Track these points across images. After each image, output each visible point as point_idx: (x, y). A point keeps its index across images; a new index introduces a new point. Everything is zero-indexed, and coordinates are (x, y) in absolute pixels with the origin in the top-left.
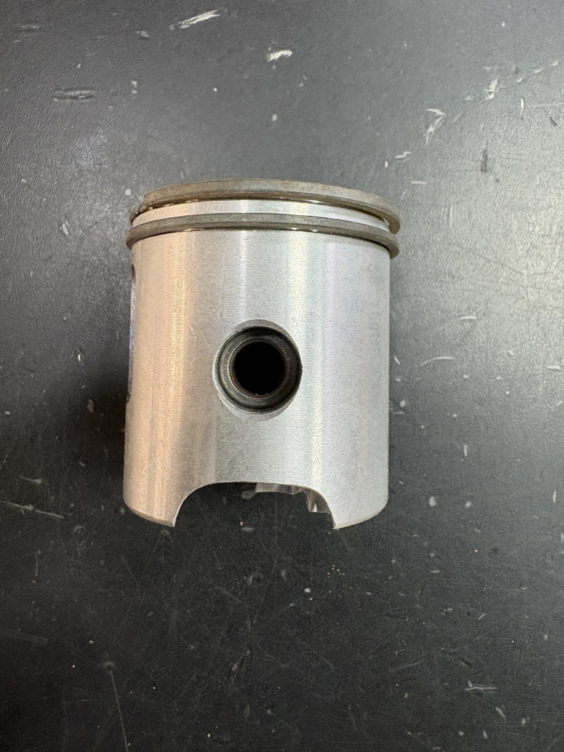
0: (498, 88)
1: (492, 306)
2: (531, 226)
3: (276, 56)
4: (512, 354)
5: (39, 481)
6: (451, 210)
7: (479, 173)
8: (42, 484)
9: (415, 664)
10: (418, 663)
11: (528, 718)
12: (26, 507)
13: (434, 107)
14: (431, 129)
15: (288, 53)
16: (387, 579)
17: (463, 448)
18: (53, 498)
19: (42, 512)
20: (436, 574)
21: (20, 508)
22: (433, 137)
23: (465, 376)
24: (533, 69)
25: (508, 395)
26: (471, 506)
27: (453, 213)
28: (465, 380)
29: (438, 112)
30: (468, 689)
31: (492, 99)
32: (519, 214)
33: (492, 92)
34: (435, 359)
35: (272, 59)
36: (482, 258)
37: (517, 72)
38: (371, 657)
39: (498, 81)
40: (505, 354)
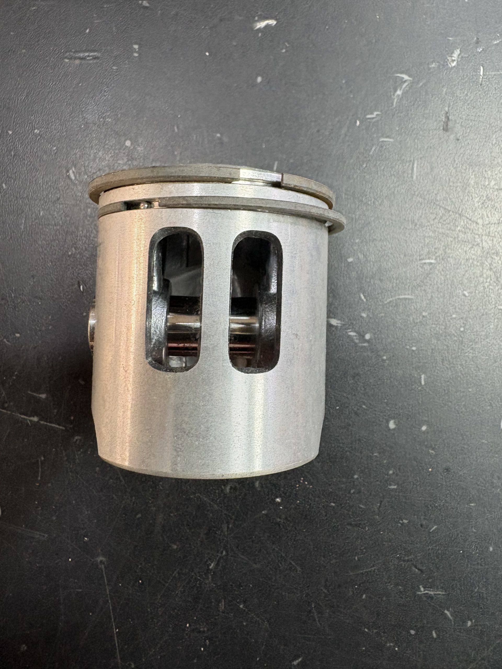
0: (460, 56)
1: (450, 251)
2: (487, 180)
3: (262, 24)
4: (467, 295)
5: (43, 396)
6: (415, 165)
7: (441, 132)
8: (47, 398)
9: (373, 569)
10: (375, 567)
11: (474, 621)
12: (32, 418)
13: (402, 73)
14: (399, 92)
15: (272, 22)
16: (349, 493)
17: (421, 378)
18: (56, 411)
19: (45, 423)
20: (394, 489)
21: (26, 420)
22: (401, 99)
23: (424, 314)
24: (492, 40)
25: (462, 332)
26: (427, 429)
27: (417, 167)
28: (424, 317)
29: (406, 77)
30: (420, 593)
31: (454, 67)
32: (476, 169)
33: (455, 60)
34: (397, 297)
35: (258, 27)
36: (441, 209)
37: (477, 42)
38: (334, 561)
39: (460, 51)
40: (461, 294)
